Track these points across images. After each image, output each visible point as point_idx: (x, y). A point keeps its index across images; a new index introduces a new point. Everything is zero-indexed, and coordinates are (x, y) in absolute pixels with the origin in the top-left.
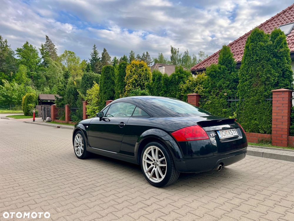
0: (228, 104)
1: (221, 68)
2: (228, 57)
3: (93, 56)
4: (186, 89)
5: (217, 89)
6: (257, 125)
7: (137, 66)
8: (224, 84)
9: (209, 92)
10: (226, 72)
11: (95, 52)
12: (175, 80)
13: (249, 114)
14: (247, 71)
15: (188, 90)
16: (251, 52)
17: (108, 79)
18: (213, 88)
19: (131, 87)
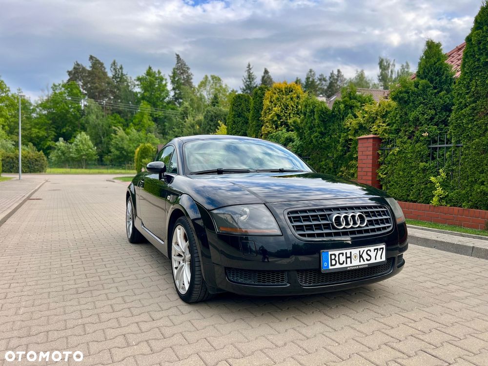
0: (430, 154)
1: (418, 85)
2: (435, 63)
3: (247, 83)
4: (357, 128)
5: (410, 126)
6: (484, 194)
7: (282, 91)
8: (423, 114)
9: (398, 131)
10: (430, 91)
11: (249, 75)
12: (339, 111)
13: (469, 173)
14: (468, 87)
15: (362, 128)
16: (476, 49)
17: (239, 117)
18: (404, 123)
19: (269, 129)
